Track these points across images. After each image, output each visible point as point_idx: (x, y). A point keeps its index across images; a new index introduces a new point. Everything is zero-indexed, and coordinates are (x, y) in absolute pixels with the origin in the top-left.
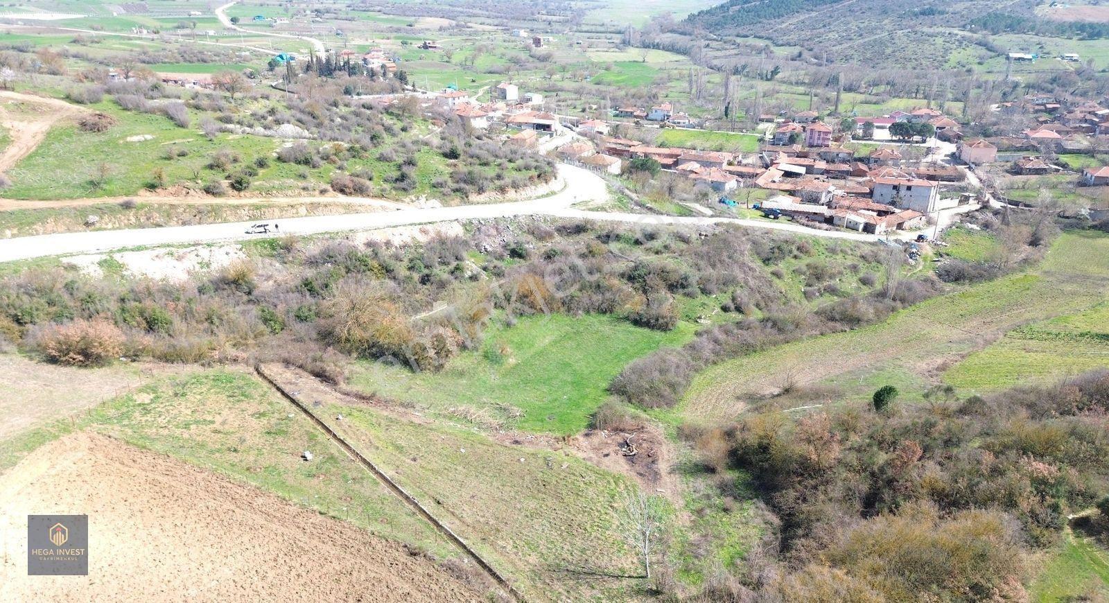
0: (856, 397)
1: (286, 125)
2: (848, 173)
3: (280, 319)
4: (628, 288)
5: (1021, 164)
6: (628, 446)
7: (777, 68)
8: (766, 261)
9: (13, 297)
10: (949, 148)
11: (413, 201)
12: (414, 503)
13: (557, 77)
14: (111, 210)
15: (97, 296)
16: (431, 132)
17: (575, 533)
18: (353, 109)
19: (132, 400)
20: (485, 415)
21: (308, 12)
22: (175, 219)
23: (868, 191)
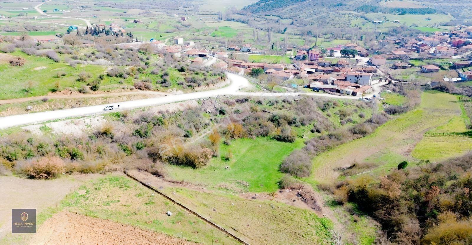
0: (383, 166)
1: (100, 59)
2: (332, 71)
3: (130, 149)
4: (272, 125)
5: (397, 65)
6: (301, 195)
7: (286, 28)
8: (323, 110)
9: (4, 148)
10: (366, 59)
11: (171, 92)
12: (225, 231)
13: (196, 34)
14: (38, 103)
15: (44, 144)
16: (159, 60)
17: (299, 238)
18: (124, 51)
19: (77, 194)
20: (233, 186)
21: (78, 7)
22: (68, 105)
23: (344, 78)
